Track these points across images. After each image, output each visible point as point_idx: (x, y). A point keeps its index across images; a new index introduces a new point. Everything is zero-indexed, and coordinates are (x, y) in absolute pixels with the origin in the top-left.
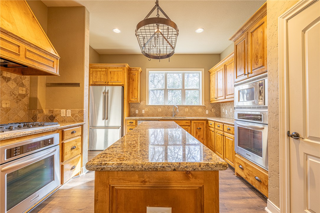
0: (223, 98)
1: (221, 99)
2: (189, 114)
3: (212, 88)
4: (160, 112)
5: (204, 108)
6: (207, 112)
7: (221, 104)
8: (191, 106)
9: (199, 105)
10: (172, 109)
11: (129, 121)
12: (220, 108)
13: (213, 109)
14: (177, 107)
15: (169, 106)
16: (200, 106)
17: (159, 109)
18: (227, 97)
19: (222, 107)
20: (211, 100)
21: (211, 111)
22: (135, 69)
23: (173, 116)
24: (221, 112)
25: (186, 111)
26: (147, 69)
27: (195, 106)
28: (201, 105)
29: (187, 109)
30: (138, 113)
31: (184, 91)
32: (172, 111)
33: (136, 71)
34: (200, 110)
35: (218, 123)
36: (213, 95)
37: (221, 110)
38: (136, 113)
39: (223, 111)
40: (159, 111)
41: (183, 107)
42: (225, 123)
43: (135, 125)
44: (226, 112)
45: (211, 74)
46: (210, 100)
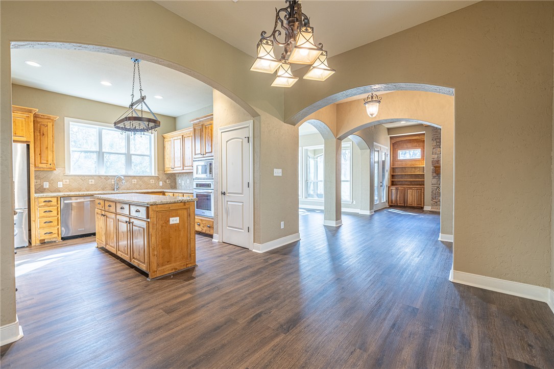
0: (181, 168)
1: (178, 170)
2: (138, 186)
3: (167, 156)
4: (92, 185)
5: (157, 178)
6: (161, 184)
7: (177, 175)
8: (140, 176)
9: (150, 175)
10: (113, 180)
11: (43, 200)
12: (175, 179)
13: (167, 180)
14: (123, 177)
15: (107, 176)
16: (153, 177)
17: (90, 180)
18: (184, 168)
19: (177, 178)
20: (166, 169)
21: (166, 182)
22: (46, 117)
23: (116, 189)
24: (177, 183)
25: (133, 182)
26: (65, 118)
27: (145, 176)
28: (153, 175)
29: (136, 180)
30: (48, 187)
31: (128, 157)
32: (113, 183)
33: (47, 120)
34: (152, 181)
35: (178, 194)
36: (168, 165)
37: (177, 181)
38: (44, 187)
39: (180, 182)
40: (90, 183)
41: (130, 178)
42: (185, 193)
43: (56, 204)
44: (183, 183)
45: (165, 140)
46: (164, 169)
